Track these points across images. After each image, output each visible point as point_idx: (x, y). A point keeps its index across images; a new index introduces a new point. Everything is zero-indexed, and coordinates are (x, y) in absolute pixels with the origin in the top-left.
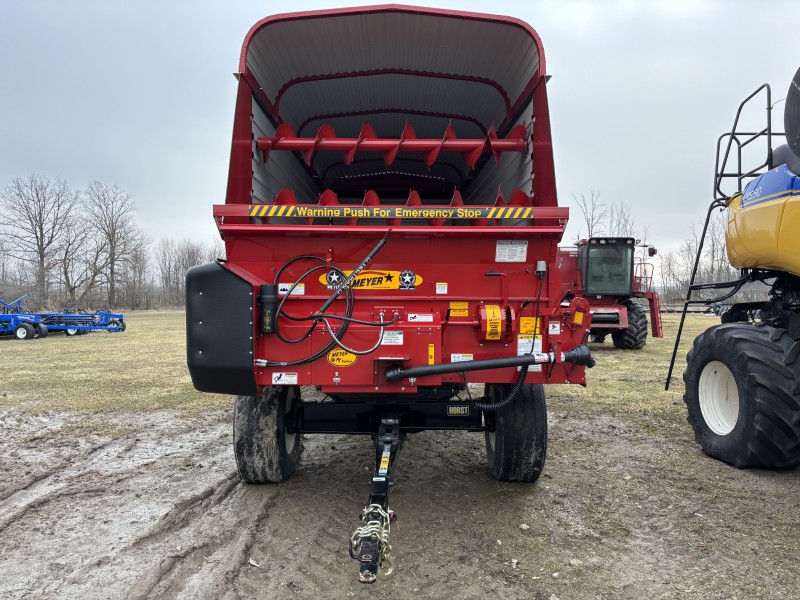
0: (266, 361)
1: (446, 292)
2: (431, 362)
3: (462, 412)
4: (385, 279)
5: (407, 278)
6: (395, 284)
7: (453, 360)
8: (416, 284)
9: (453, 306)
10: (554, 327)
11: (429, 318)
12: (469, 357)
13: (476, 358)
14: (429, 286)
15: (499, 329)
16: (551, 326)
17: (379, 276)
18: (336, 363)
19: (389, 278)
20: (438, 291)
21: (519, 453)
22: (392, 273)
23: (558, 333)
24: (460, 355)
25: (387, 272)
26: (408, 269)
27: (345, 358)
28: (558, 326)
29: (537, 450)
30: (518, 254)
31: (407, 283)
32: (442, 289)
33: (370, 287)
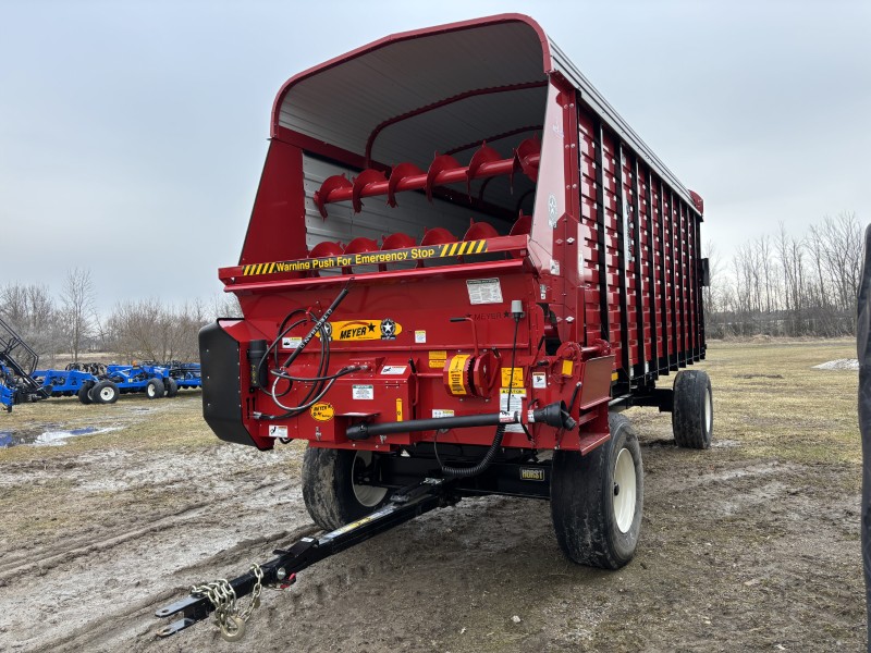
0: (260, 414)
1: (424, 341)
2: (400, 418)
3: (537, 477)
4: (368, 329)
5: (388, 327)
6: (376, 335)
7: (434, 416)
8: (396, 333)
9: (432, 355)
10: (539, 379)
11: (400, 370)
12: (450, 413)
13: (457, 414)
14: (408, 335)
15: (461, 382)
16: (535, 378)
17: (362, 326)
18: (317, 417)
19: (372, 328)
20: (417, 341)
21: (571, 532)
22: (374, 322)
23: (544, 386)
24: (441, 411)
25: (369, 322)
26: (388, 317)
27: (324, 412)
28: (543, 378)
29: (592, 530)
30: (492, 293)
31: (388, 332)
32: (420, 337)
33: (356, 338)
